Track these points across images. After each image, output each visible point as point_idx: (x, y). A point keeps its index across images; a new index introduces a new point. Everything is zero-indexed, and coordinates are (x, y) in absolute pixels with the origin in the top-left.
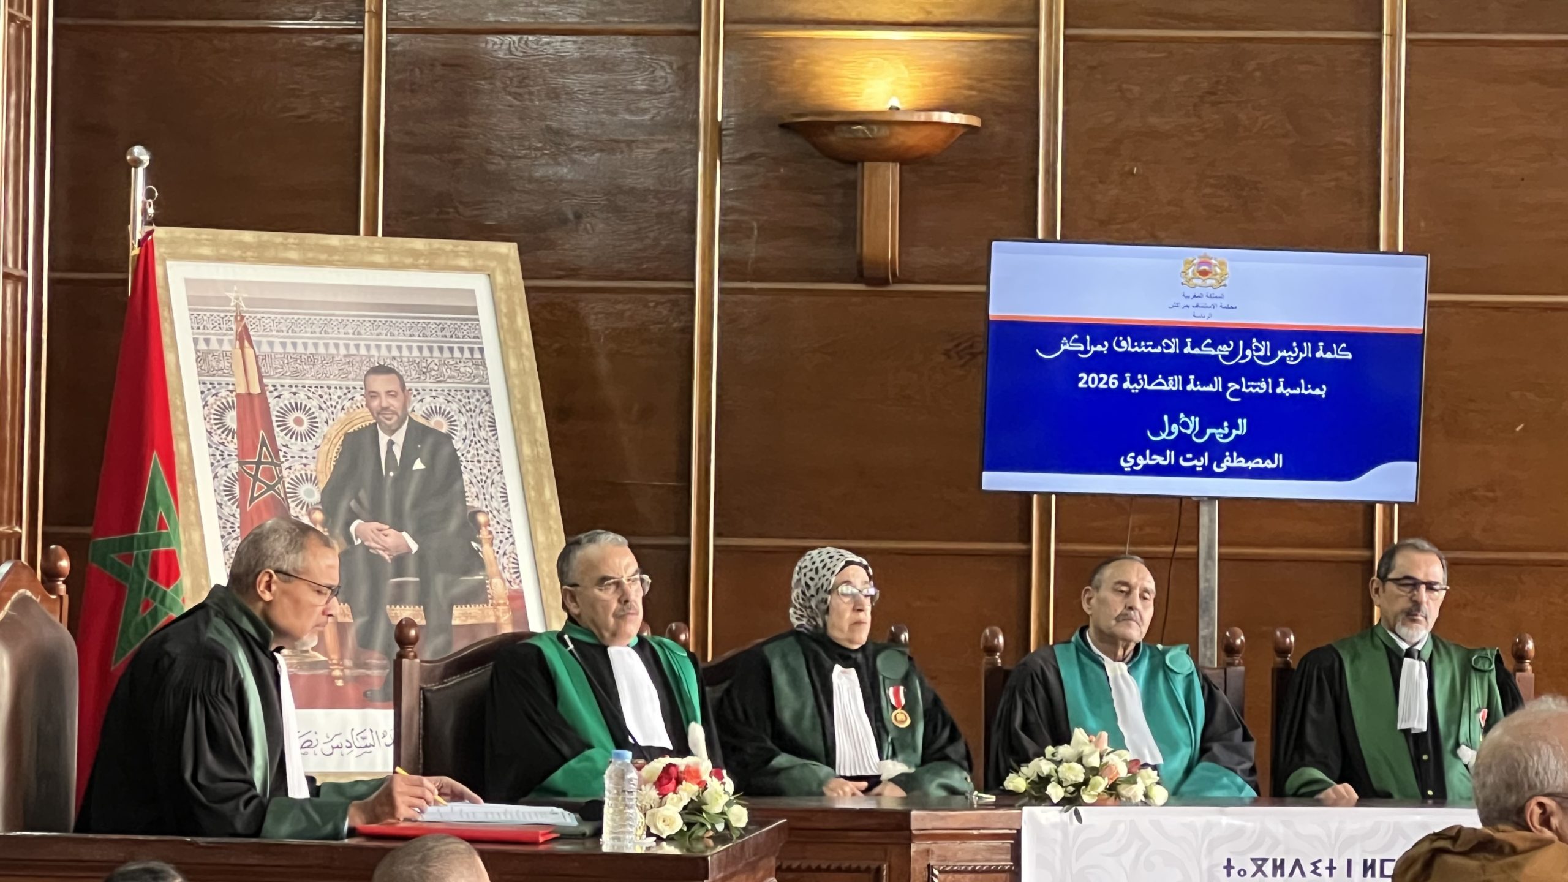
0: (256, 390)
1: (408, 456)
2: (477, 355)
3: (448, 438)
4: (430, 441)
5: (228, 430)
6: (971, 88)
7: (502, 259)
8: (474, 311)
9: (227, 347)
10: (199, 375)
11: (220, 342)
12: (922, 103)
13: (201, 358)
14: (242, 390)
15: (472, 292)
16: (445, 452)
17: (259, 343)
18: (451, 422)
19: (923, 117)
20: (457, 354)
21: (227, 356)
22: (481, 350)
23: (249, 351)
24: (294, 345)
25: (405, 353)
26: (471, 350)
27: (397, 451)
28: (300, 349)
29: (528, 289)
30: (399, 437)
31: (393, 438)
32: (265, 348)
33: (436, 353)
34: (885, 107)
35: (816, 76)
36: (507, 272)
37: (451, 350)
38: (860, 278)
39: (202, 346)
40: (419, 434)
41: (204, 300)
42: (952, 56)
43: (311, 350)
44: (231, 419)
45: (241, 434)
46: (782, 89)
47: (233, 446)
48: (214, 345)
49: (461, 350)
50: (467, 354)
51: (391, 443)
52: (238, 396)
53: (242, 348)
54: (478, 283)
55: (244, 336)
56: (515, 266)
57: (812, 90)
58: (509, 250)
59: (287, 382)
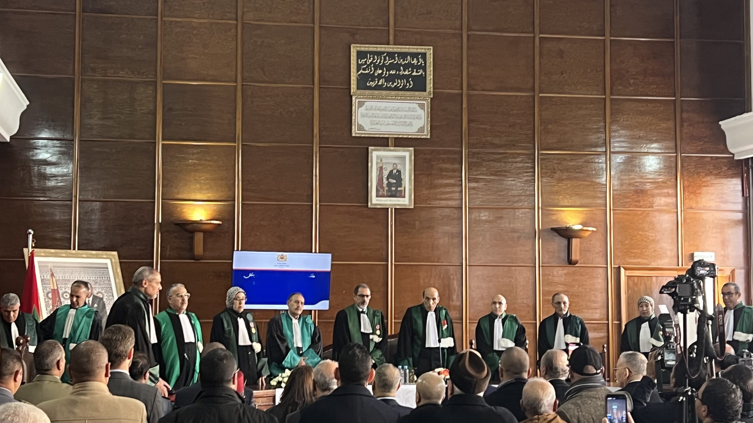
0: (56, 288)
1: (93, 303)
2: (108, 279)
3: (102, 299)
4: (98, 300)
5: (49, 298)
6: (219, 215)
7: (114, 256)
8: (107, 268)
9: (48, 278)
10: (42, 285)
11: (47, 277)
12: (208, 218)
13: (42, 280)
14: (52, 288)
15: (106, 264)
16: (102, 302)
17: (56, 277)
18: (103, 295)
19: (209, 222)
20: (104, 278)
21: (49, 280)
22: (109, 278)
23: (54, 279)
24: (65, 277)
25: (91, 278)
26: (107, 278)
27: (90, 302)
28: (66, 278)
29: (120, 263)
30: (91, 299)
31: (90, 299)
32: (58, 278)
33: (99, 279)
34: (199, 219)
35: (183, 212)
36: (115, 259)
37: (102, 278)
38: (193, 259)
39: (42, 278)
40: (95, 298)
41: (43, 266)
42: (215, 208)
43: (69, 278)
44: (50, 295)
45: (52, 299)
46: (175, 215)
47: (51, 302)
48: (45, 277)
49: (105, 277)
50: (106, 279)
51: (89, 300)
52: (52, 289)
53: (52, 278)
54: (108, 261)
55: (52, 275)
56: (117, 257)
57: (182, 215)
58: (115, 253)
59: (64, 286)
